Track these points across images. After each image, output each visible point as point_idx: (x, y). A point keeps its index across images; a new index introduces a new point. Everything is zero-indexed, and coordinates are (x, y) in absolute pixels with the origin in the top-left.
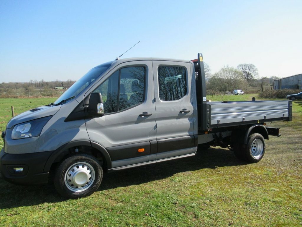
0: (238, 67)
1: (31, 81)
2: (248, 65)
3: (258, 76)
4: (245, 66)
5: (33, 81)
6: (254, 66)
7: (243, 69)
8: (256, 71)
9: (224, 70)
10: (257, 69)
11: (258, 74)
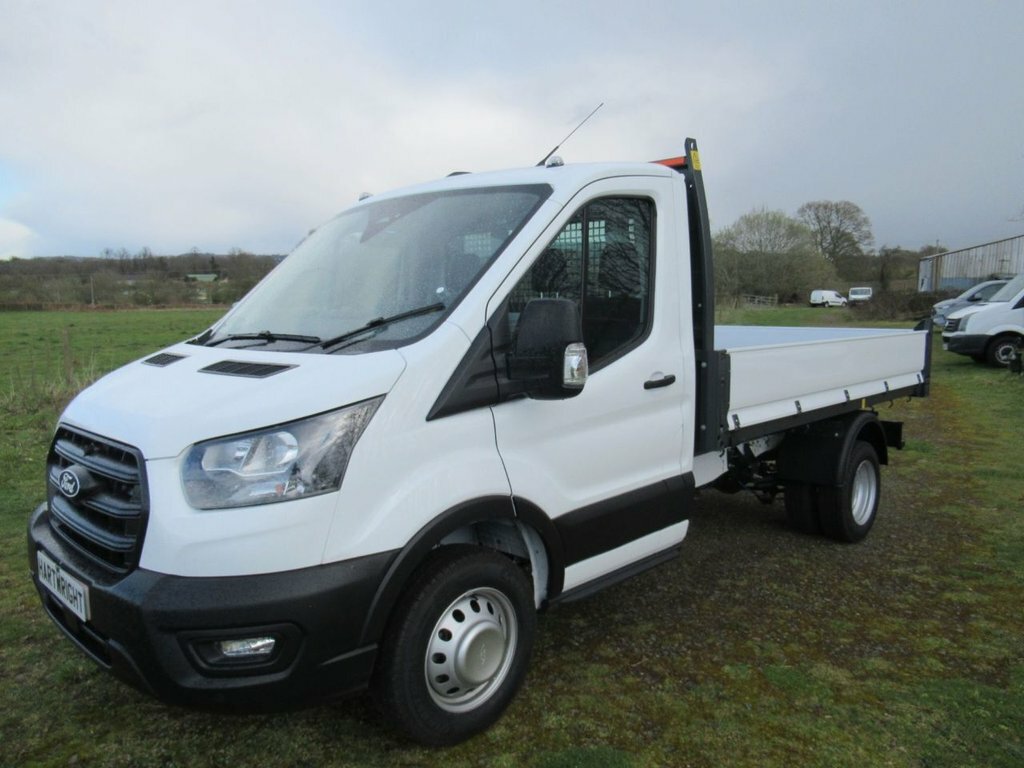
0: (802, 211)
1: (107, 253)
2: (836, 205)
3: (870, 244)
4: (826, 207)
5: (116, 255)
6: (858, 210)
7: (818, 218)
8: (865, 229)
9: (751, 222)
10: (866, 221)
11: (867, 237)
